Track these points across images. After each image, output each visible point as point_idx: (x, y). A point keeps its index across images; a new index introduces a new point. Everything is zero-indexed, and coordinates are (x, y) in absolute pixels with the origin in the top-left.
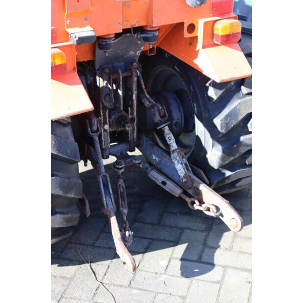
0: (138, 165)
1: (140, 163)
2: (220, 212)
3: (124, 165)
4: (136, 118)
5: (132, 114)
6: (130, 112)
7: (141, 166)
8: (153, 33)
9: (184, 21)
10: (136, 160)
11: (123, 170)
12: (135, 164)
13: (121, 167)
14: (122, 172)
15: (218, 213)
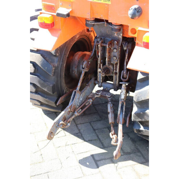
0: (108, 98)
1: (109, 98)
2: (117, 144)
3: (100, 94)
4: (118, 73)
5: (116, 70)
6: (115, 68)
7: (108, 99)
8: (113, 26)
9: (129, 25)
10: (107, 95)
11: (98, 96)
12: (106, 97)
13: (97, 94)
14: (97, 97)
15: (115, 144)
